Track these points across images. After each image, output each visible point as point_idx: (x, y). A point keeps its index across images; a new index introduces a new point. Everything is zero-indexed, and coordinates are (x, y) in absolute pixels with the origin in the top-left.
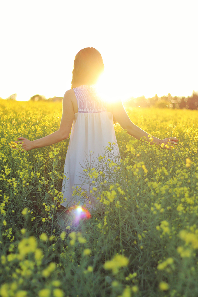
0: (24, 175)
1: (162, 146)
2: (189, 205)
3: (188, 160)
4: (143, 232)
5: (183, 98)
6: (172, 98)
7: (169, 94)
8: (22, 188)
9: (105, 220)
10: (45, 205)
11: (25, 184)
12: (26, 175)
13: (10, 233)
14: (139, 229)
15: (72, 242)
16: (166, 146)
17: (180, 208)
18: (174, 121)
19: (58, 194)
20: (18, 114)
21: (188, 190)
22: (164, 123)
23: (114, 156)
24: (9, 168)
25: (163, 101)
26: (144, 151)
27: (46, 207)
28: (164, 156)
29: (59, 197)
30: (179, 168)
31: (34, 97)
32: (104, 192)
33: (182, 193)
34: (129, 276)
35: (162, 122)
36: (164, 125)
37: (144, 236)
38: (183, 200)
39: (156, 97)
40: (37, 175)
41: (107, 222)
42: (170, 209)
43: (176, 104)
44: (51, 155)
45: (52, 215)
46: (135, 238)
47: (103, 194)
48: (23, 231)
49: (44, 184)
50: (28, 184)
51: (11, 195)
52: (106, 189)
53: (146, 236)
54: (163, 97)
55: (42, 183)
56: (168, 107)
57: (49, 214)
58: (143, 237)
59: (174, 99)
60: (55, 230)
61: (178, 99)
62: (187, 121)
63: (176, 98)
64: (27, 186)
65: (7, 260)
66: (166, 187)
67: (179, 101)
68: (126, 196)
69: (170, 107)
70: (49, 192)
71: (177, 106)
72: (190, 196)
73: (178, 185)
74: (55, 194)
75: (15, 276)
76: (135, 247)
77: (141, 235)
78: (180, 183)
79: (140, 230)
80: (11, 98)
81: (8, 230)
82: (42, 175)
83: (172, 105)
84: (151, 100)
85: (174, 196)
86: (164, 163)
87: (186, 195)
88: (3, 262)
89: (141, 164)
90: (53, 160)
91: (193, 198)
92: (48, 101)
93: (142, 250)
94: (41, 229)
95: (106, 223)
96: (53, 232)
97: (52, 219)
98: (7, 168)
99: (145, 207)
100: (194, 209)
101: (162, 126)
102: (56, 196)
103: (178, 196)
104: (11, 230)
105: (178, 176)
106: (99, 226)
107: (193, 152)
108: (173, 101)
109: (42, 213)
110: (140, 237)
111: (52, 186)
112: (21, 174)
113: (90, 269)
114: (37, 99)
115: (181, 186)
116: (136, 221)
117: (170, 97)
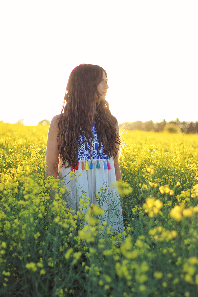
5: (192, 124)
7: (178, 119)
25: (172, 126)
31: (42, 122)
39: (165, 121)
54: (171, 122)
59: (182, 124)
61: (186, 124)
71: (185, 131)
80: (19, 123)
83: (181, 129)
84: (159, 125)
114: (44, 124)
117: (178, 122)
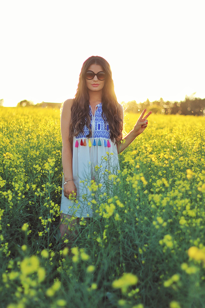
0: (19, 187)
1: (161, 156)
2: (191, 218)
3: (189, 171)
4: (143, 246)
5: (176, 103)
6: (164, 103)
7: (161, 99)
8: (17, 200)
9: (104, 233)
10: (42, 219)
11: (21, 197)
12: (22, 187)
13: (6, 248)
14: (139, 243)
15: (75, 259)
16: (165, 156)
17: (183, 221)
18: (169, 129)
19: (54, 206)
20: (8, 123)
21: (189, 202)
22: (160, 131)
23: (111, 167)
24: (4, 180)
25: (155, 106)
26: (143, 161)
27: (43, 221)
28: (163, 166)
29: (54, 210)
30: (180, 179)
31: (21, 103)
32: (102, 204)
33: (184, 205)
34: (131, 292)
35: (157, 129)
36: (159, 133)
37: (145, 250)
38: (184, 213)
39: (148, 101)
40: (33, 187)
41: (106, 235)
42: (171, 222)
43: (168, 109)
44: (47, 166)
45: (48, 228)
46: (135, 252)
47: (102, 207)
48: (24, 247)
49: (39, 196)
50: (24, 196)
51: (6, 208)
52: (104, 201)
53: (147, 250)
54: (155, 102)
55: (38, 195)
56: (160, 113)
57: (45, 227)
58: (143, 251)
59: (166, 104)
60: (51, 244)
61: (170, 104)
62: (183, 128)
63: (168, 103)
64: (22, 199)
65: (8, 277)
66: (167, 200)
67: (172, 106)
68: (125, 208)
69: (163, 112)
70: (45, 204)
71: (169, 111)
72: (192, 208)
73: (179, 197)
74: (51, 206)
75: (18, 295)
76: (136, 261)
77: (141, 248)
78: (181, 194)
79: (141, 243)
81: (4, 245)
82: (37, 187)
83: (164, 110)
84: (142, 105)
85: (175, 208)
86: (163, 174)
87: (188, 207)
88: (5, 280)
89: (140, 176)
90: (48, 172)
91: (195, 210)
92: (36, 106)
93: (144, 265)
94: (37, 243)
95: (105, 237)
96: (49, 246)
97: (48, 232)
98: (2, 180)
99: (145, 219)
100: (196, 222)
101: (158, 133)
102: (52, 208)
103: (179, 208)
104: (7, 245)
105: (179, 187)
106: (99, 240)
107: (192, 162)
108: (165, 106)
109: (38, 226)
110: (140, 251)
111: (48, 199)
112: (17, 186)
113: (94, 286)
114: (24, 104)
115: (182, 198)
116: (136, 234)
117: (161, 101)
